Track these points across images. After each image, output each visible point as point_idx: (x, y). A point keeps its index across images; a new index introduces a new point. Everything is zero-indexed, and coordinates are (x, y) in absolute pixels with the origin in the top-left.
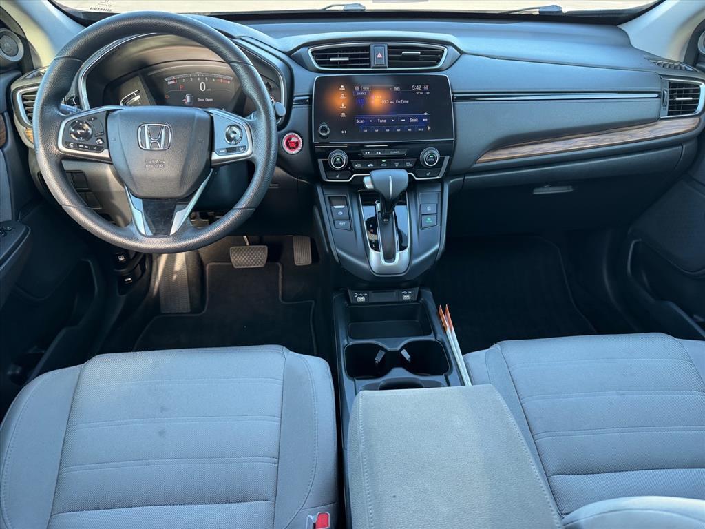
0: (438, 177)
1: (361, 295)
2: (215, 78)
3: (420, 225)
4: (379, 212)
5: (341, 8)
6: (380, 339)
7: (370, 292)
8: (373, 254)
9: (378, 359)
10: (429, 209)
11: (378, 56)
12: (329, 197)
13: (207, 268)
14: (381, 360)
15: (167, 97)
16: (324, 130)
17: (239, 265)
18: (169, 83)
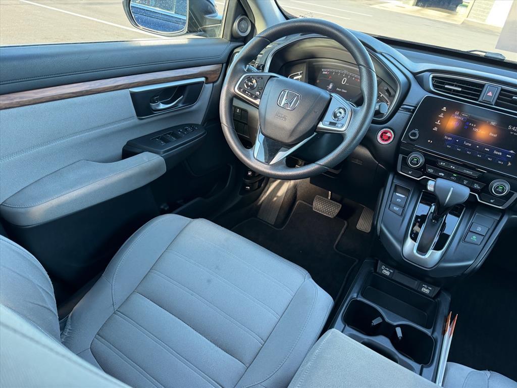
0: (500, 207)
1: (387, 269)
2: (356, 78)
3: (463, 239)
4: (432, 213)
5: (483, 54)
6: (384, 309)
7: (396, 271)
8: (409, 242)
9: (376, 322)
10: (479, 229)
11: (488, 94)
12: (396, 186)
13: (297, 203)
14: (376, 325)
15: (318, 81)
16: (414, 134)
17: (316, 209)
18: (324, 73)
